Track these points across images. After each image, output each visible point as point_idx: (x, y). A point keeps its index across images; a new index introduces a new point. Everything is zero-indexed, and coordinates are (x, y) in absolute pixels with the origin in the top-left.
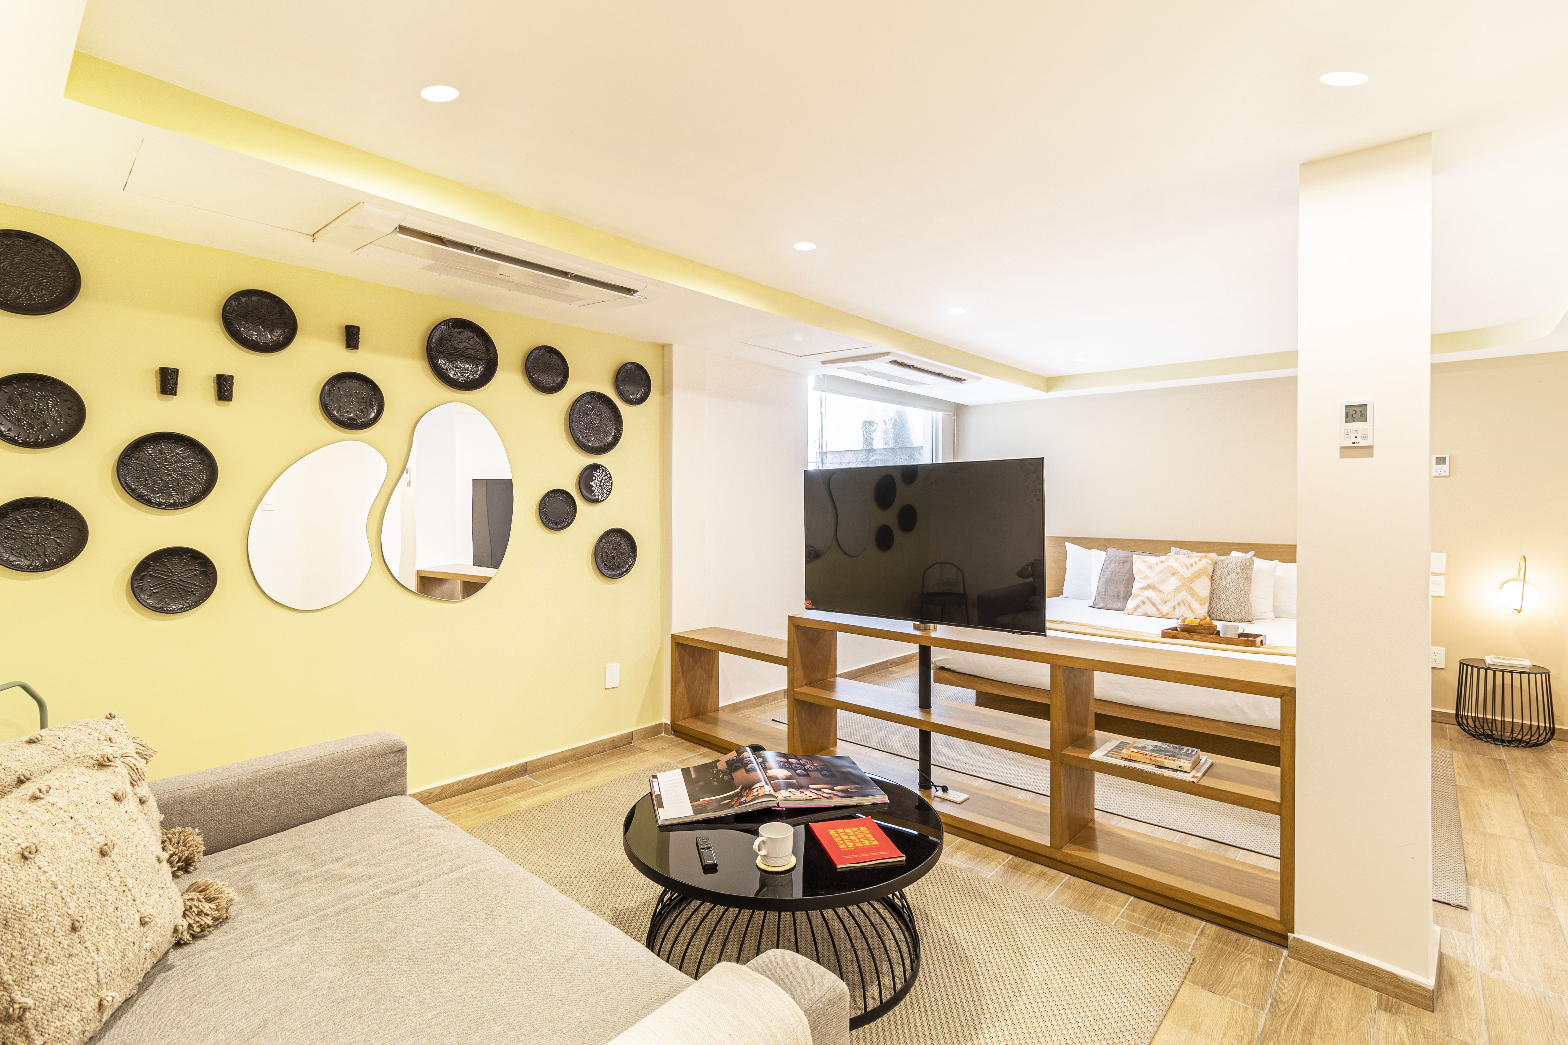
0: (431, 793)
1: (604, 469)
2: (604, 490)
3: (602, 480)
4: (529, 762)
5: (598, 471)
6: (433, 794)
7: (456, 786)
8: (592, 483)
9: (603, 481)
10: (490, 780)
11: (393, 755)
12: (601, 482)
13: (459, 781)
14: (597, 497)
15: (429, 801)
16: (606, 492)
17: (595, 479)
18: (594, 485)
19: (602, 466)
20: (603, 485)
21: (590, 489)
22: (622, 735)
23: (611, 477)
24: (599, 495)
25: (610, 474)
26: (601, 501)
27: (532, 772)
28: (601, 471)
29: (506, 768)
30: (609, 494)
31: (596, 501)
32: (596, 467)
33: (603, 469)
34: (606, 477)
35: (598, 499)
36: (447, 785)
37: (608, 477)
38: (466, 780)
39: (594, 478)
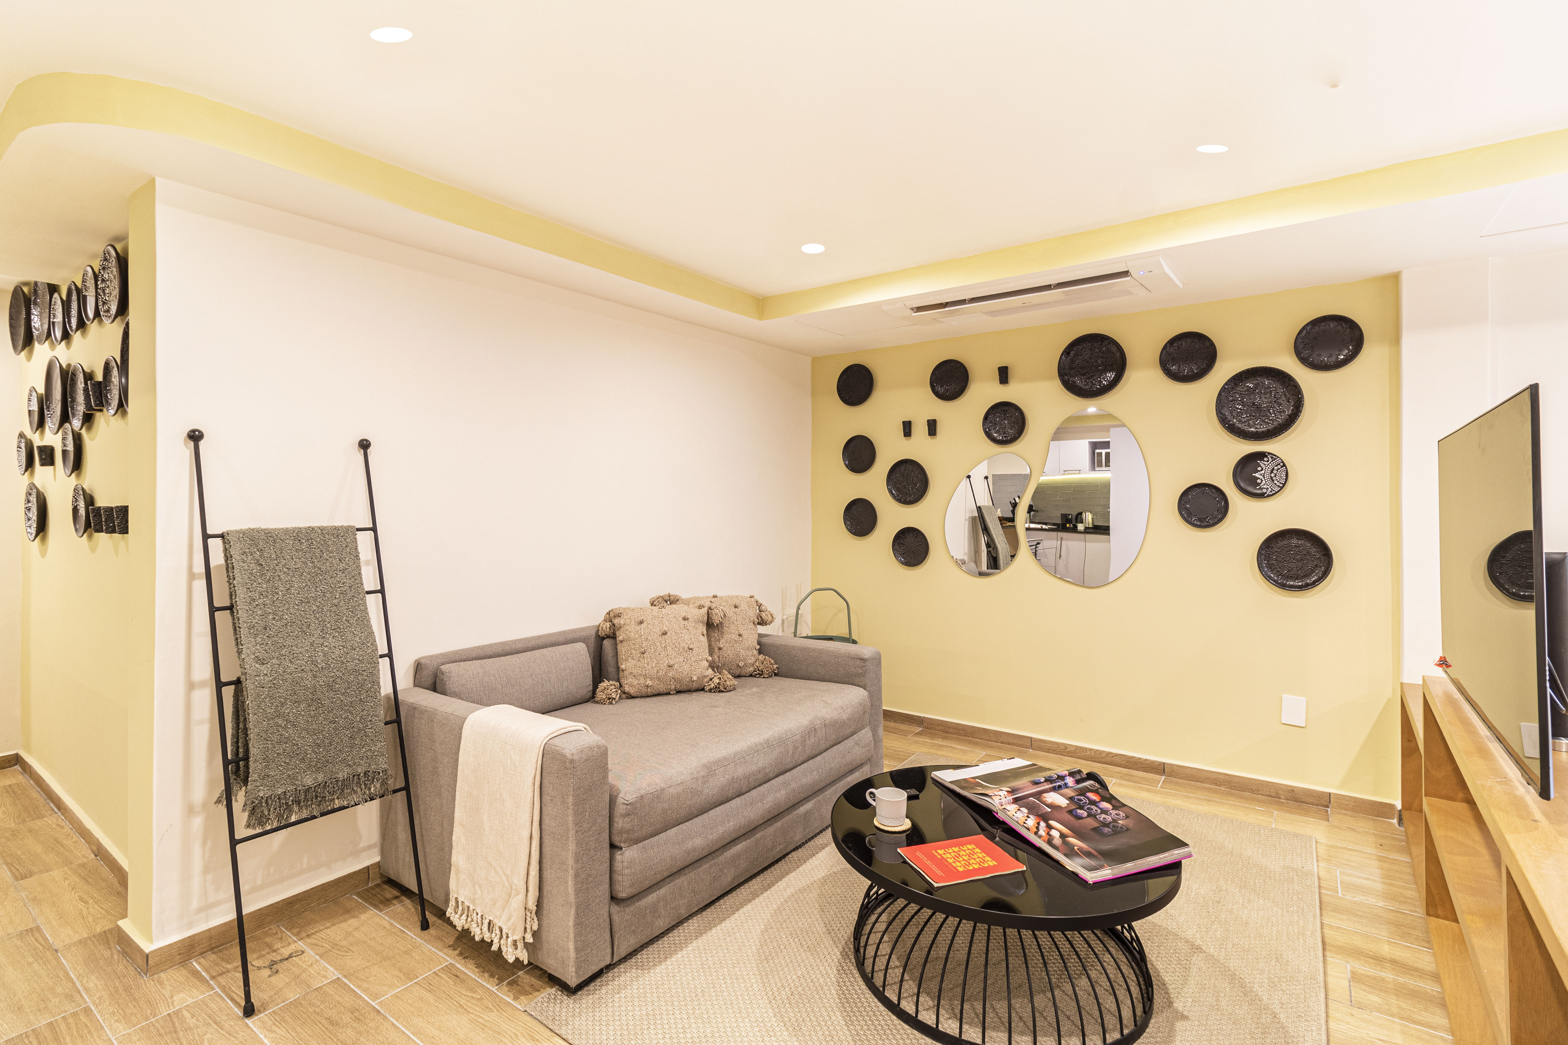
0: (1066, 748)
1: (1274, 457)
2: (1276, 482)
3: (1273, 469)
4: (1168, 764)
5: (1265, 459)
6: (1068, 750)
7: (1088, 753)
8: (1257, 475)
9: (1275, 472)
10: (1123, 762)
11: (858, 660)
12: (1272, 472)
13: (1092, 749)
14: (1265, 491)
15: (1065, 754)
16: (1278, 484)
17: (1262, 470)
18: (1261, 477)
19: (1269, 453)
20: (1275, 476)
21: (1254, 482)
22: (1309, 790)
23: (1284, 465)
24: (1267, 489)
25: (1283, 462)
26: (1269, 496)
27: (1171, 776)
28: (1270, 460)
29: (1140, 758)
30: (1282, 488)
31: (1262, 496)
32: (1261, 455)
33: (1272, 458)
34: (1279, 467)
35: (1266, 493)
36: (1080, 747)
37: (1282, 467)
38: (1098, 750)
39: (1259, 469)
